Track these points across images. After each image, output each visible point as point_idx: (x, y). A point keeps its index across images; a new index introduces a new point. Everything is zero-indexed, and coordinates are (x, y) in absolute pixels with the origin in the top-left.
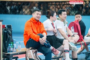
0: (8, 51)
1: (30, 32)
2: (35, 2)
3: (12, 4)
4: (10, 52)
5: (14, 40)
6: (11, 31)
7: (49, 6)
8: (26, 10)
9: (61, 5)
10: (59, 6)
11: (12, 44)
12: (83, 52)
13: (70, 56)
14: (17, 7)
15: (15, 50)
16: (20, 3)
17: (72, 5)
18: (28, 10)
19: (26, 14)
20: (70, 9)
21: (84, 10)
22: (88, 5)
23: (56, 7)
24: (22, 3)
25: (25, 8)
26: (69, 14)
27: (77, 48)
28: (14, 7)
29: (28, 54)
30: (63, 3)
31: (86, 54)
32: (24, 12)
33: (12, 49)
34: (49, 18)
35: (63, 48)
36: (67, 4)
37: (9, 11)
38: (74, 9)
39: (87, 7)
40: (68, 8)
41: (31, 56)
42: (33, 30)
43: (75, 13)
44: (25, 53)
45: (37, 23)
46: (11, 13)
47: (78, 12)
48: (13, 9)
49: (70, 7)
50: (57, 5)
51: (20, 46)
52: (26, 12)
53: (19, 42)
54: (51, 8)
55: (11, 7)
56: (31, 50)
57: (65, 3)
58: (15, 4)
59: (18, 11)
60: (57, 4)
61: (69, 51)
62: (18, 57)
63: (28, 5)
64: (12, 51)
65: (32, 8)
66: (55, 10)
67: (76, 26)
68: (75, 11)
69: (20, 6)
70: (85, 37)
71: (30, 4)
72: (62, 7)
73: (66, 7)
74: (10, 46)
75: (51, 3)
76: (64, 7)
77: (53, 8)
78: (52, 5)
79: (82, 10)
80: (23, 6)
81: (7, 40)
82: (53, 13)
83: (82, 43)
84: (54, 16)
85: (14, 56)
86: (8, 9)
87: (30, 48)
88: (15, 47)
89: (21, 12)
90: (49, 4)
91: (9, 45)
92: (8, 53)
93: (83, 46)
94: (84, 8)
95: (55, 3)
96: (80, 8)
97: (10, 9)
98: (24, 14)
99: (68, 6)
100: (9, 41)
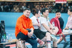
0: (2, 42)
1: (21, 27)
2: (23, 3)
3: (5, 4)
4: (3, 42)
5: (7, 32)
6: (4, 26)
7: (35, 5)
8: (16, 9)
9: (44, 4)
10: (42, 6)
11: (5, 36)
12: (62, 42)
13: (52, 46)
14: (9, 6)
15: (8, 41)
16: (11, 3)
17: (53, 5)
18: (18, 9)
19: (16, 12)
20: (52, 8)
21: (62, 9)
22: (66, 5)
23: (40, 7)
24: (13, 3)
25: (15, 7)
26: (50, 12)
27: (57, 39)
28: (6, 6)
29: (18, 44)
30: (46, 3)
31: (64, 44)
32: (15, 10)
33: (5, 40)
34: (35, 15)
35: (46, 39)
36: (49, 4)
37: (3, 9)
38: (55, 8)
39: (65, 6)
40: (49, 7)
41: (21, 45)
42: (23, 25)
43: (55, 11)
44: (15, 43)
45: (27, 19)
46: (4, 11)
47: (58, 10)
48: (5, 8)
49: (51, 6)
50: (41, 5)
51: (11, 37)
52: (16, 10)
53: (10, 34)
54: (36, 7)
55: (4, 6)
56: (20, 41)
57: (48, 3)
58: (8, 3)
59: (9, 10)
60: (41, 3)
61: (50, 42)
62: (9, 47)
63: (17, 4)
64: (5, 42)
65: (21, 7)
66: (40, 8)
67: (56, 21)
68: (55, 10)
69: (12, 6)
70: (64, 30)
71: (19, 3)
72: (45, 6)
73: (48, 6)
74: (4, 38)
75: (36, 3)
76: (46, 6)
77: (38, 7)
78: (37, 4)
79: (61, 9)
80: (14, 6)
81: (1, 33)
82: (38, 11)
83: (61, 35)
84: (38, 13)
85: (6, 46)
86: (2, 8)
87: (20, 39)
88: (7, 38)
89: (12, 10)
90: (35, 3)
91: (3, 36)
92: (2, 43)
93: (61, 37)
94: (62, 7)
95: (39, 3)
96: (59, 7)
97: (4, 8)
98: (14, 12)
99: (50, 5)
100: (2, 34)
